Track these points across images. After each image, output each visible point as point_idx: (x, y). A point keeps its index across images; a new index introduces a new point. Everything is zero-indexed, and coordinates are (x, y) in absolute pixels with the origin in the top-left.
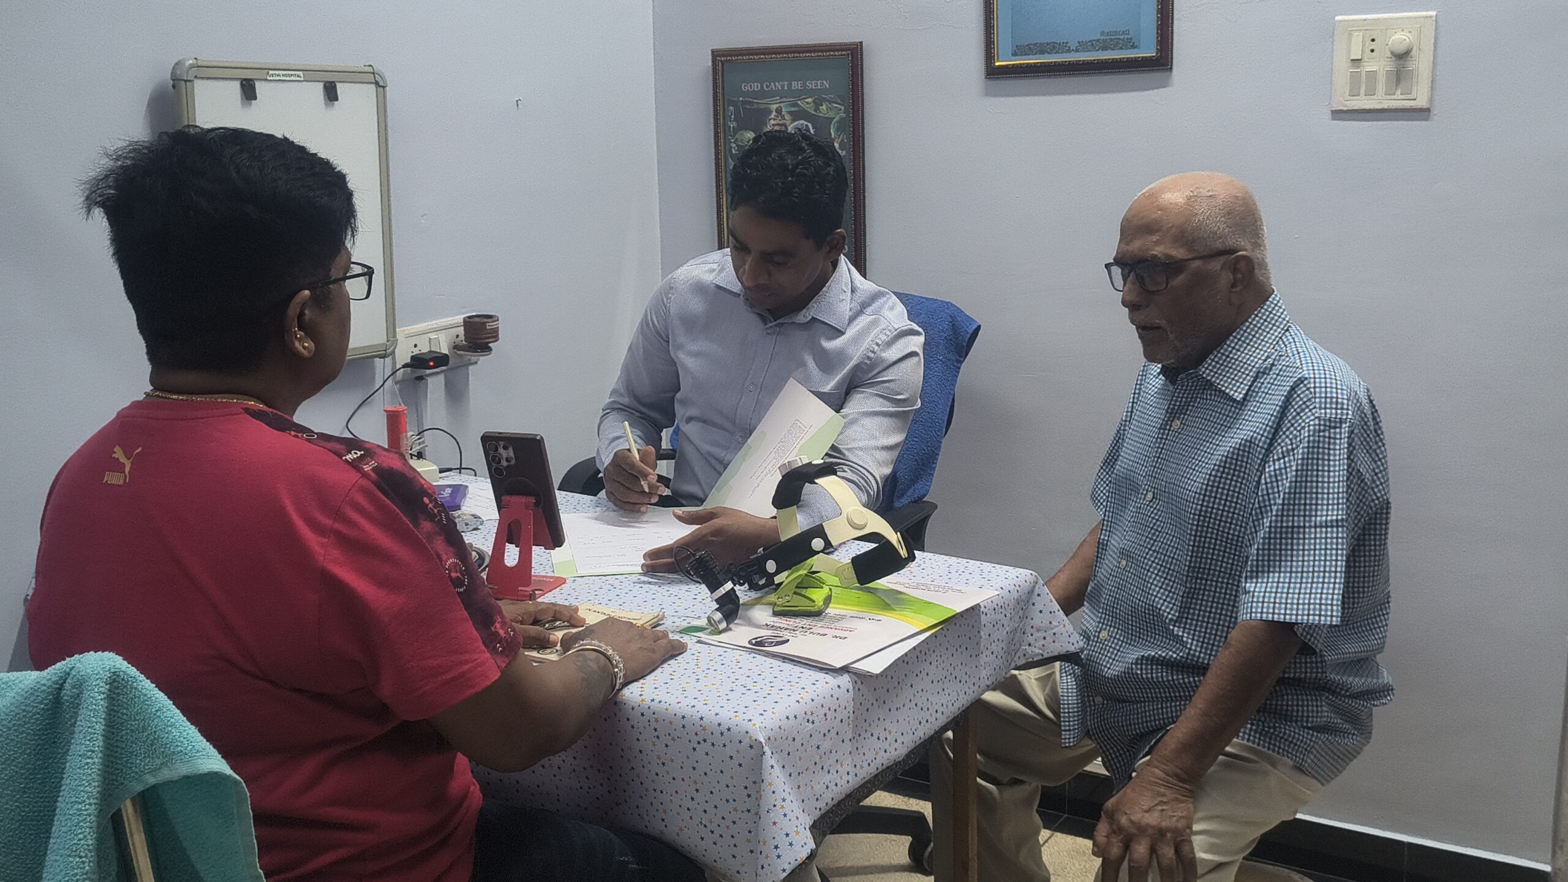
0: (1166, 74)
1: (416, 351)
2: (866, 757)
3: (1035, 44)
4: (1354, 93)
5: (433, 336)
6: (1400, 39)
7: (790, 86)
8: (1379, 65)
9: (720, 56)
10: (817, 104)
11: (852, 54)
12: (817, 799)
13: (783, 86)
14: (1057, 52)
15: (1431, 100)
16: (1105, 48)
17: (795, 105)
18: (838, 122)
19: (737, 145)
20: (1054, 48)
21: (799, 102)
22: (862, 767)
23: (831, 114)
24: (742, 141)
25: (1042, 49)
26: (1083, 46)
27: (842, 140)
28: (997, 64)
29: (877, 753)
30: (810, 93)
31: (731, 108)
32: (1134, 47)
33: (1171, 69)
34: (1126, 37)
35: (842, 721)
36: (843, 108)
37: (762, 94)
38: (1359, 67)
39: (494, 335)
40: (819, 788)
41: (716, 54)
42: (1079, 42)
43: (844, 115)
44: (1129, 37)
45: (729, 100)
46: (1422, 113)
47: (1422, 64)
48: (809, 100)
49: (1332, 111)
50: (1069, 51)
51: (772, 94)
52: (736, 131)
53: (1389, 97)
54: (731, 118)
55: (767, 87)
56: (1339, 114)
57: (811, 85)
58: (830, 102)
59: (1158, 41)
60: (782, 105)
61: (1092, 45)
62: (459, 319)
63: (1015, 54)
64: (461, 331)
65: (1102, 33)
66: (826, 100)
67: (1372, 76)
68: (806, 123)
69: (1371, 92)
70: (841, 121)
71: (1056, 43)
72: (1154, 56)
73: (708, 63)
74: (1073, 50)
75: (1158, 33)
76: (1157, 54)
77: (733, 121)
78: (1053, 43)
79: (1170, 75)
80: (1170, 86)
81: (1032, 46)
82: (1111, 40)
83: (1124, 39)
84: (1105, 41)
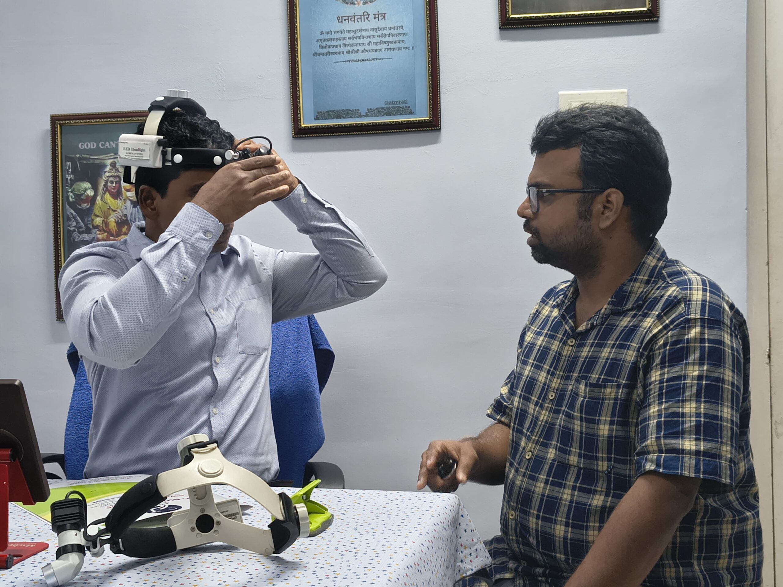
0: (437, 133)
3: (333, 111)
9: (59, 120)
14: (351, 117)
16: (389, 114)
19: (75, 195)
20: (347, 114)
24: (79, 190)
25: (338, 115)
26: (371, 113)
28: (303, 126)
31: (69, 163)
32: (411, 113)
33: (440, 129)
34: (404, 105)
41: (54, 119)
42: (368, 110)
44: (407, 105)
45: (66, 156)
50: (360, 116)
51: (106, 151)
52: (73, 182)
54: (68, 171)
55: (103, 145)
59: (430, 108)
61: (378, 112)
63: (317, 119)
65: (386, 103)
71: (350, 110)
72: (428, 120)
73: (48, 126)
74: (364, 115)
75: (430, 102)
76: (430, 118)
77: (70, 174)
78: (347, 110)
79: (439, 134)
80: (439, 143)
81: (330, 113)
82: (393, 108)
83: (403, 108)
84: (388, 108)
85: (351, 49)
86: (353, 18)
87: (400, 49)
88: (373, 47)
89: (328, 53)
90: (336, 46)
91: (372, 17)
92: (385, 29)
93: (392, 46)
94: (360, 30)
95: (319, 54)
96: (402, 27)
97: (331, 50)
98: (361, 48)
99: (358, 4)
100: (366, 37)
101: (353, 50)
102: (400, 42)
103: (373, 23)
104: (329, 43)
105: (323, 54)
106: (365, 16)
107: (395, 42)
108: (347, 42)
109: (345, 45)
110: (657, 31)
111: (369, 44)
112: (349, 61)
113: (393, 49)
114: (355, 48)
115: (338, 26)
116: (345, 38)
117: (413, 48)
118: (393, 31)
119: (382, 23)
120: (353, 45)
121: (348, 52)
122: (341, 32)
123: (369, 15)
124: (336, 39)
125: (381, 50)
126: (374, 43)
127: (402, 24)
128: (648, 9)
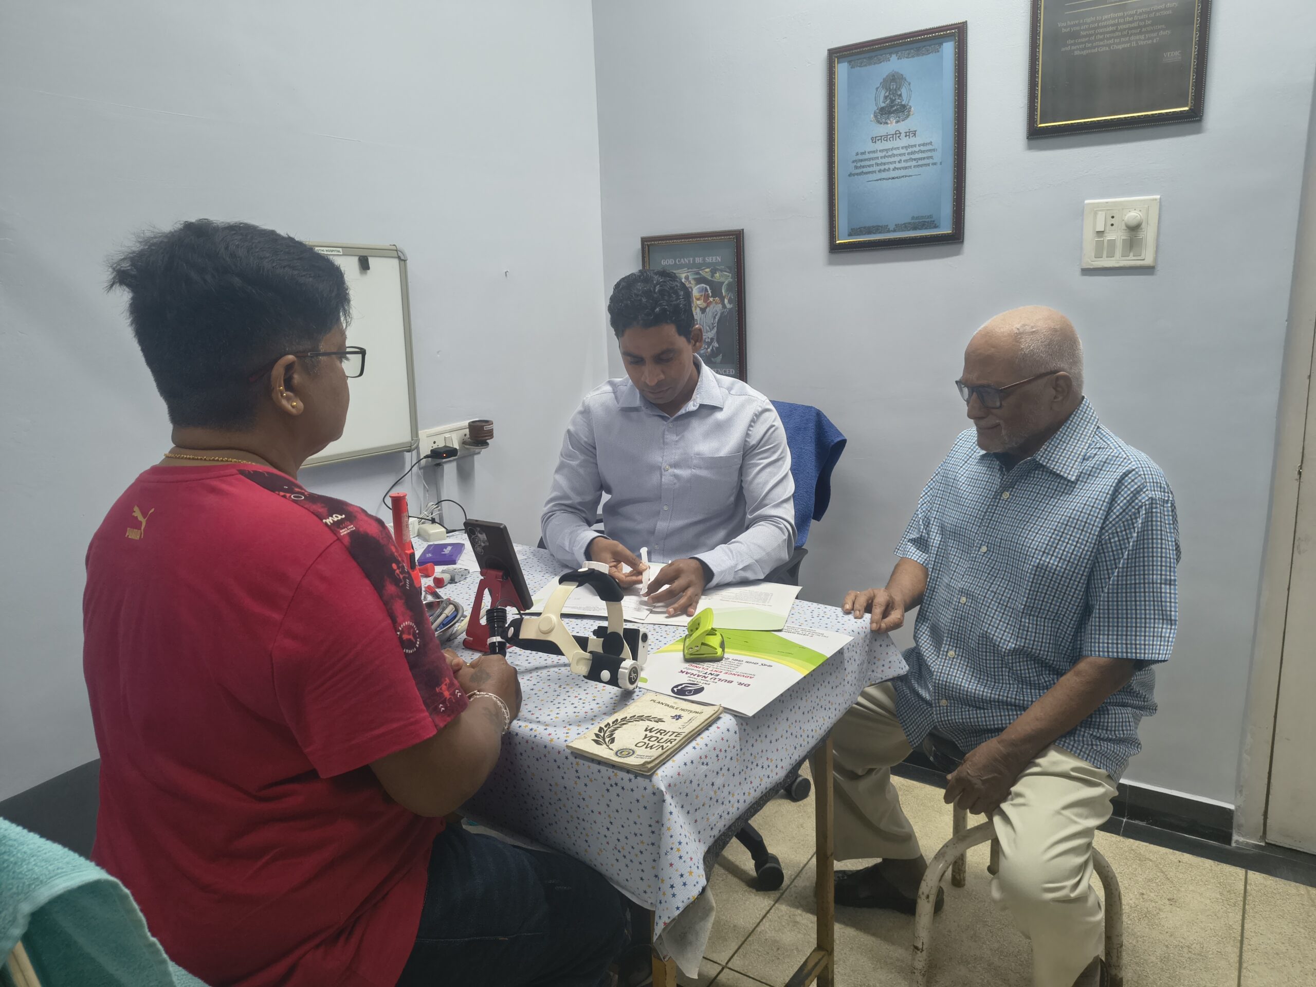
0: (959, 245)
1: (435, 446)
2: (753, 784)
3: (865, 228)
4: (1098, 256)
5: (447, 435)
6: (1132, 216)
7: (694, 260)
8: (1117, 235)
9: (647, 241)
10: (713, 272)
11: (737, 237)
12: (712, 829)
13: (689, 261)
14: (880, 232)
15: (1156, 259)
16: (914, 228)
17: (698, 273)
18: (727, 285)
20: (879, 229)
21: (700, 272)
22: (749, 794)
23: (722, 280)
25: (869, 230)
26: (898, 228)
27: (730, 297)
28: (837, 242)
29: (761, 780)
30: (708, 265)
32: (936, 227)
33: (962, 242)
34: (930, 220)
35: (731, 759)
38: (1102, 237)
39: (490, 434)
40: (713, 819)
41: (644, 240)
42: (895, 225)
43: (731, 280)
44: (933, 219)
46: (1149, 270)
47: (1149, 234)
48: (707, 270)
49: (1082, 269)
50: (889, 231)
51: (681, 267)
53: (1124, 258)
55: (679, 261)
56: (1087, 272)
57: (709, 260)
58: (721, 271)
59: (954, 222)
60: (688, 274)
61: (905, 227)
62: (466, 423)
63: (850, 235)
64: (467, 431)
65: (913, 218)
66: (718, 270)
67: (1112, 243)
68: (705, 286)
69: (1111, 255)
70: (729, 285)
71: (880, 225)
72: (951, 233)
73: (639, 246)
74: (892, 231)
75: (953, 215)
76: (953, 231)
78: (877, 225)
79: (962, 247)
80: (961, 255)
81: (862, 228)
82: (919, 223)
83: (928, 222)
84: (914, 223)
85: (882, 167)
86: (885, 138)
87: (928, 165)
88: (903, 164)
89: (862, 173)
90: (869, 166)
91: (903, 135)
92: (915, 146)
93: (920, 162)
94: (892, 149)
95: (854, 175)
96: (931, 143)
97: (865, 170)
98: (892, 166)
99: (891, 123)
100: (897, 155)
101: (885, 169)
102: (928, 158)
103: (905, 141)
104: (863, 164)
105: (857, 174)
106: (897, 134)
107: (924, 158)
108: (879, 161)
109: (877, 164)
110: (1199, 131)
111: (899, 162)
112: (880, 179)
113: (921, 166)
114: (887, 167)
115: (871, 147)
116: (877, 158)
117: (941, 163)
118: (922, 148)
119: (912, 141)
120: (885, 164)
121: (880, 171)
122: (874, 152)
123: (900, 133)
124: (870, 159)
125: (910, 167)
126: (905, 161)
127: (931, 140)
128: (1190, 109)
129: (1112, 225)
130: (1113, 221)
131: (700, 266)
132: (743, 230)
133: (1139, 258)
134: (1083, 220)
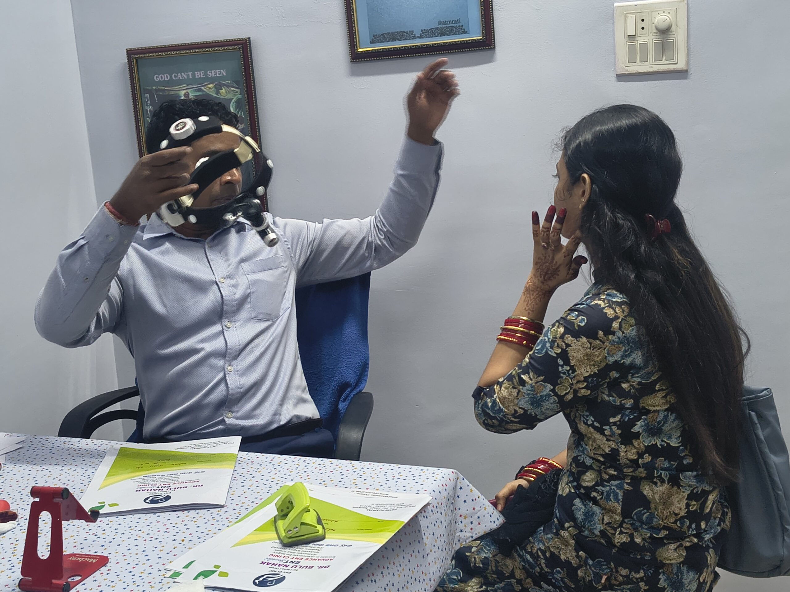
0: (493, 51)
3: (388, 34)
6: (662, 19)
7: (194, 75)
8: (649, 39)
9: (134, 54)
10: (218, 88)
11: (242, 47)
13: (188, 76)
14: (405, 39)
15: (688, 63)
16: (442, 34)
17: (200, 90)
18: (236, 102)
20: (403, 35)
21: (203, 88)
23: (229, 96)
25: (393, 37)
26: (425, 33)
28: (360, 50)
30: (211, 80)
31: (147, 95)
32: (464, 32)
33: (494, 48)
34: (458, 25)
36: (239, 90)
37: (170, 83)
38: (634, 41)
41: (130, 53)
42: (422, 31)
43: (240, 96)
44: (461, 24)
45: (145, 89)
46: (682, 74)
47: (679, 37)
48: (211, 86)
49: (617, 75)
50: (415, 38)
51: (179, 83)
53: (657, 63)
54: (147, 103)
55: (175, 76)
56: (622, 77)
57: (211, 74)
58: (228, 86)
59: (483, 27)
60: (188, 91)
61: (432, 33)
63: (372, 42)
65: (439, 23)
66: (224, 85)
67: (644, 46)
69: (644, 60)
70: (238, 102)
71: (405, 32)
72: (481, 39)
73: (124, 60)
74: (418, 37)
75: (482, 21)
76: (483, 37)
77: (149, 106)
78: (401, 32)
79: (494, 53)
80: (494, 62)
81: (385, 35)
82: (447, 28)
83: (456, 27)
84: (442, 29)
129: (643, 28)
130: (643, 24)
131: (201, 82)
132: (249, 38)
133: (672, 62)
134: (613, 24)
